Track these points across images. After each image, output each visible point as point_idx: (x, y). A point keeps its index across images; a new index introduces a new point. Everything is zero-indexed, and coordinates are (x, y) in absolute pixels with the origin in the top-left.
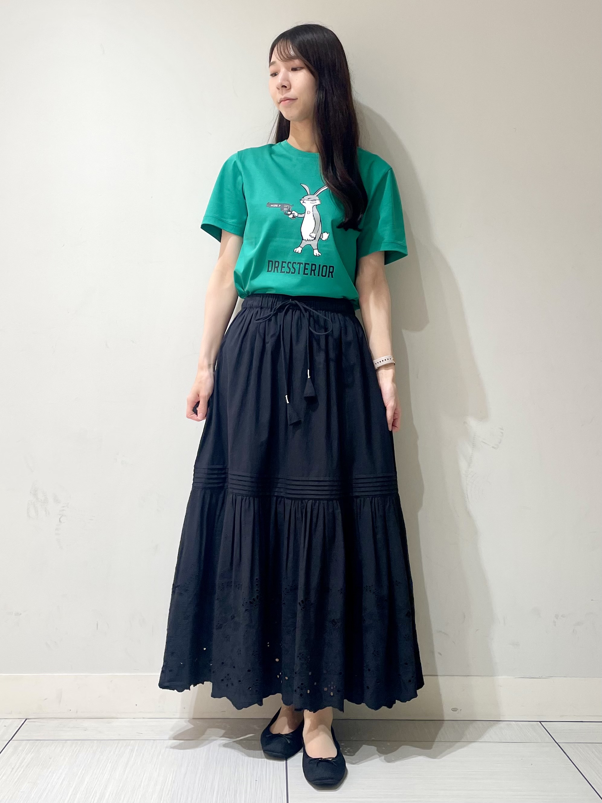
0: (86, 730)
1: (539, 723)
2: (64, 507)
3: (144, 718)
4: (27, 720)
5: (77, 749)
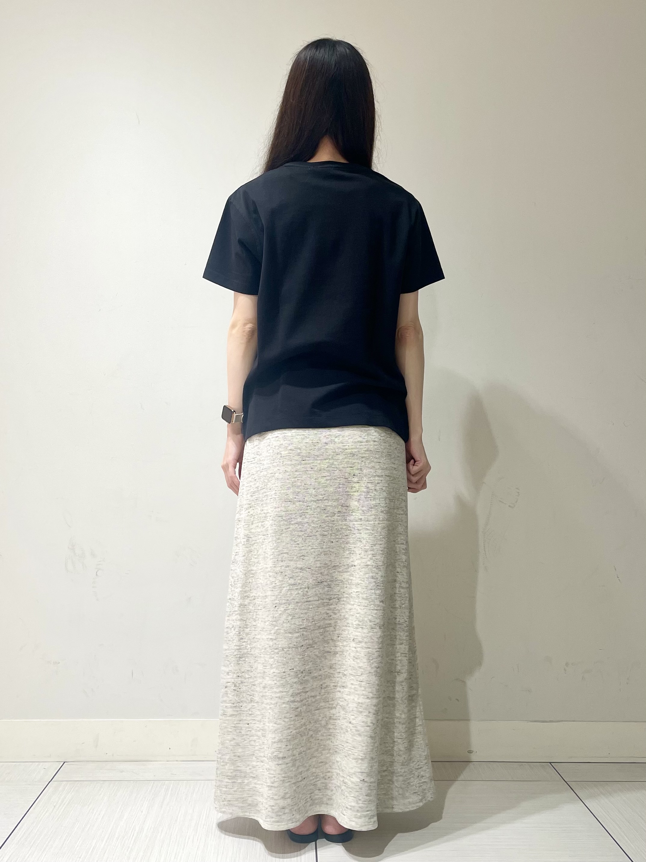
0: (122, 772)
1: (549, 763)
2: (100, 561)
3: (177, 761)
4: (66, 763)
5: (115, 789)
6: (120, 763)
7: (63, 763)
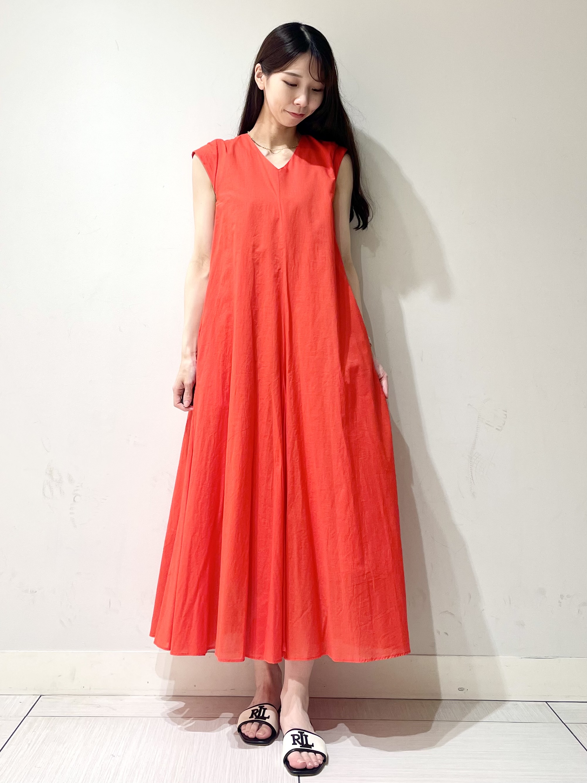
0: (99, 707)
1: (545, 702)
2: (78, 487)
3: (155, 696)
4: (42, 696)
5: (91, 726)
6: (97, 698)
7: (39, 696)
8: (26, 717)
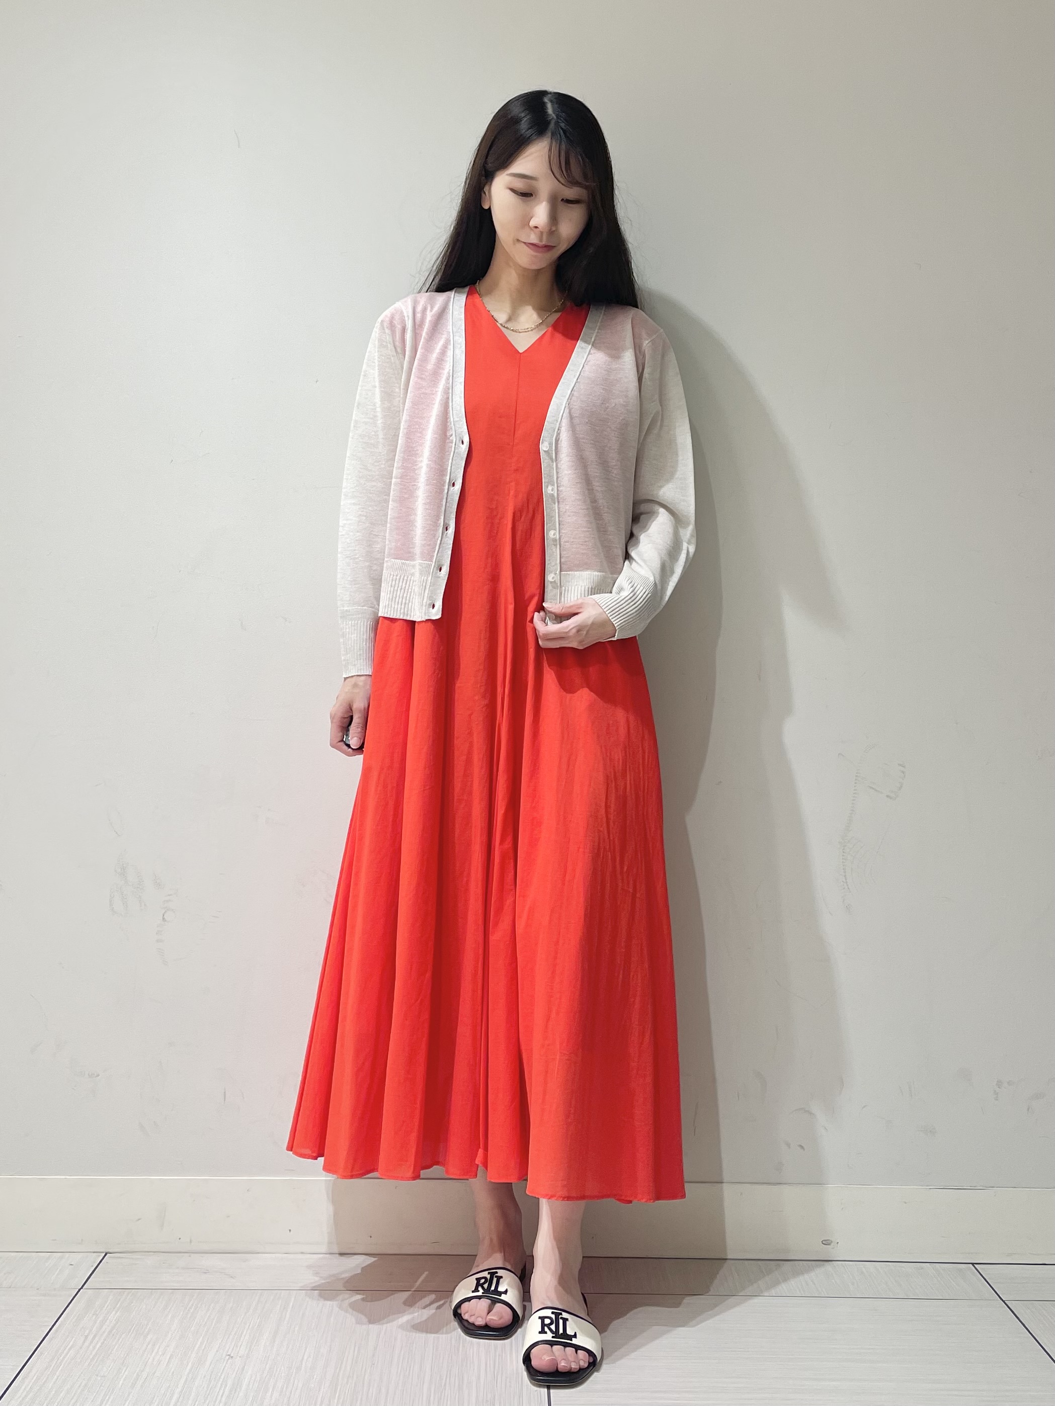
0: (205, 1273)
1: (971, 1265)
2: (170, 895)
3: (302, 1253)
4: (108, 1255)
5: (192, 1305)
6: (202, 1257)
7: (104, 1254)
8: (82, 1290)
